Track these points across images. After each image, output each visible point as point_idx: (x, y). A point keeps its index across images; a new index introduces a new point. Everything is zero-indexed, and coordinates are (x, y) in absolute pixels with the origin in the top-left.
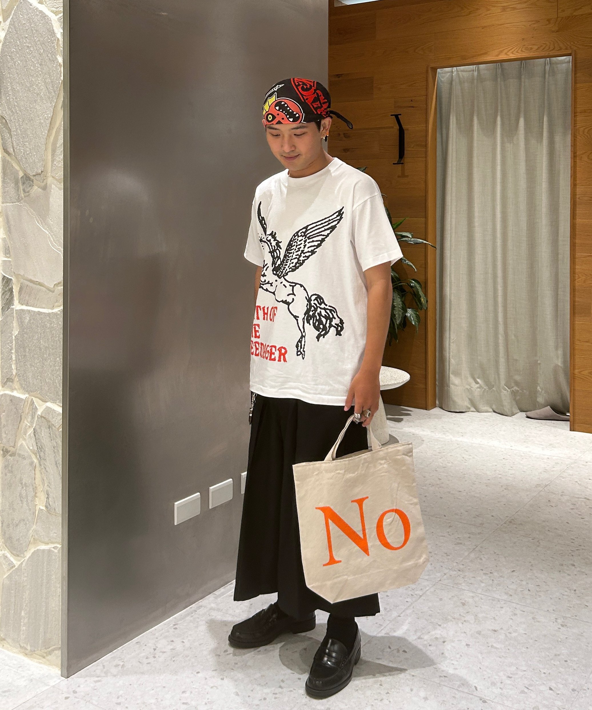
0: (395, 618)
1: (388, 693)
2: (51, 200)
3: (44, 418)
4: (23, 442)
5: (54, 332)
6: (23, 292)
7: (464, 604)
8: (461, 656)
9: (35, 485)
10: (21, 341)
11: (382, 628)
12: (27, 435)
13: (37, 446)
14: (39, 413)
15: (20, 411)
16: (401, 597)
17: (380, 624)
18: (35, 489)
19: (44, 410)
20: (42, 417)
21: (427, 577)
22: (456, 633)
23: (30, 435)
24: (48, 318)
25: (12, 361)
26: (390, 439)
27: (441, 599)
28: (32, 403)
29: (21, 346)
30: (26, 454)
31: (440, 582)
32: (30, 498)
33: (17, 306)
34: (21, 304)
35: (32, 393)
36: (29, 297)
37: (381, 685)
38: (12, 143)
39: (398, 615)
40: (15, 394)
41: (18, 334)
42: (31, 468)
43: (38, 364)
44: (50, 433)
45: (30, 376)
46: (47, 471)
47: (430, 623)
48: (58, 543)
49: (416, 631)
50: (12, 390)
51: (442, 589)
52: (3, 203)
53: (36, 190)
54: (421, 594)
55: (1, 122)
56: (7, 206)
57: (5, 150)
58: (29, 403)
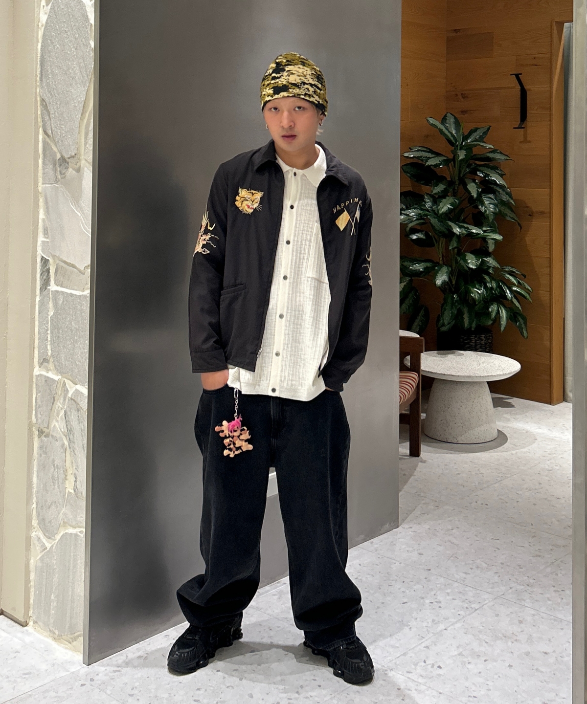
0: (441, 631)
2: (83, 182)
3: (74, 400)
4: (56, 424)
5: (83, 314)
6: (58, 273)
7: (520, 622)
9: (65, 467)
10: (55, 322)
11: (422, 641)
12: (60, 417)
13: (67, 428)
14: (70, 395)
15: (53, 392)
16: (454, 609)
17: (423, 637)
18: (65, 471)
19: (74, 392)
20: (72, 399)
23: (62, 417)
24: (78, 300)
25: (48, 342)
26: (498, 436)
28: (64, 384)
29: (56, 327)
30: (58, 436)
32: (61, 481)
33: (53, 287)
34: (56, 285)
35: (65, 375)
36: (63, 278)
38: (51, 125)
39: (444, 628)
40: (51, 375)
41: (53, 315)
42: (62, 450)
43: (70, 346)
44: (78, 416)
45: (63, 358)
46: (75, 454)
47: (477, 639)
48: (83, 527)
50: (48, 370)
52: (43, 184)
53: (71, 172)
54: (477, 608)
55: (42, 105)
56: (46, 187)
57: (45, 132)
58: (62, 384)
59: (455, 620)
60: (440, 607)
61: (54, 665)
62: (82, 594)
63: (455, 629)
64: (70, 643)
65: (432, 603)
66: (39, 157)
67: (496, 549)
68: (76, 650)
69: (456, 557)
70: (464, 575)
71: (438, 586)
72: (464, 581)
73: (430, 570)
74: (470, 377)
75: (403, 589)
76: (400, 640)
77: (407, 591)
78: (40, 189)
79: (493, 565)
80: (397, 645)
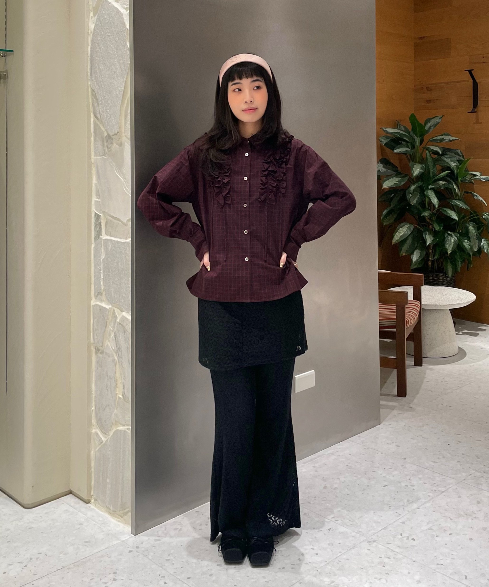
0: (414, 509)
1: (387, 574)
2: (124, 154)
5: (127, 257)
6: (108, 226)
7: (478, 502)
8: (462, 548)
9: (116, 378)
10: (106, 264)
11: (399, 517)
13: (117, 346)
14: (118, 320)
15: (106, 318)
16: (425, 491)
17: (400, 514)
18: (116, 381)
19: (121, 318)
20: (120, 323)
21: (453, 476)
22: (464, 527)
23: (112, 337)
24: (123, 246)
25: (101, 279)
26: (459, 352)
27: (460, 497)
28: (114, 311)
29: (107, 268)
30: (110, 353)
31: (464, 482)
32: (112, 388)
33: (104, 236)
34: (107, 235)
35: (114, 305)
36: (111, 229)
37: (384, 566)
38: (99, 110)
39: (417, 507)
40: (103, 304)
41: (105, 258)
42: (113, 364)
43: (117, 282)
44: (125, 337)
45: (112, 291)
46: (123, 367)
47: (444, 516)
48: (130, 426)
49: (428, 523)
50: (101, 301)
51: (463, 488)
52: (95, 156)
53: (115, 146)
54: (443, 491)
55: (92, 94)
56: (97, 158)
57: (95, 116)
58: (112, 313)
59: (426, 501)
60: (414, 490)
61: (109, 535)
62: (130, 479)
63: (425, 508)
64: (122, 517)
65: (407, 486)
66: (92, 136)
67: (459, 443)
68: (126, 523)
69: (426, 449)
70: (433, 464)
71: (412, 472)
72: (433, 468)
73: (405, 459)
74: (436, 305)
75: (384, 475)
76: (382, 516)
77: (388, 476)
78: (93, 160)
79: (456, 456)
80: (379, 521)
